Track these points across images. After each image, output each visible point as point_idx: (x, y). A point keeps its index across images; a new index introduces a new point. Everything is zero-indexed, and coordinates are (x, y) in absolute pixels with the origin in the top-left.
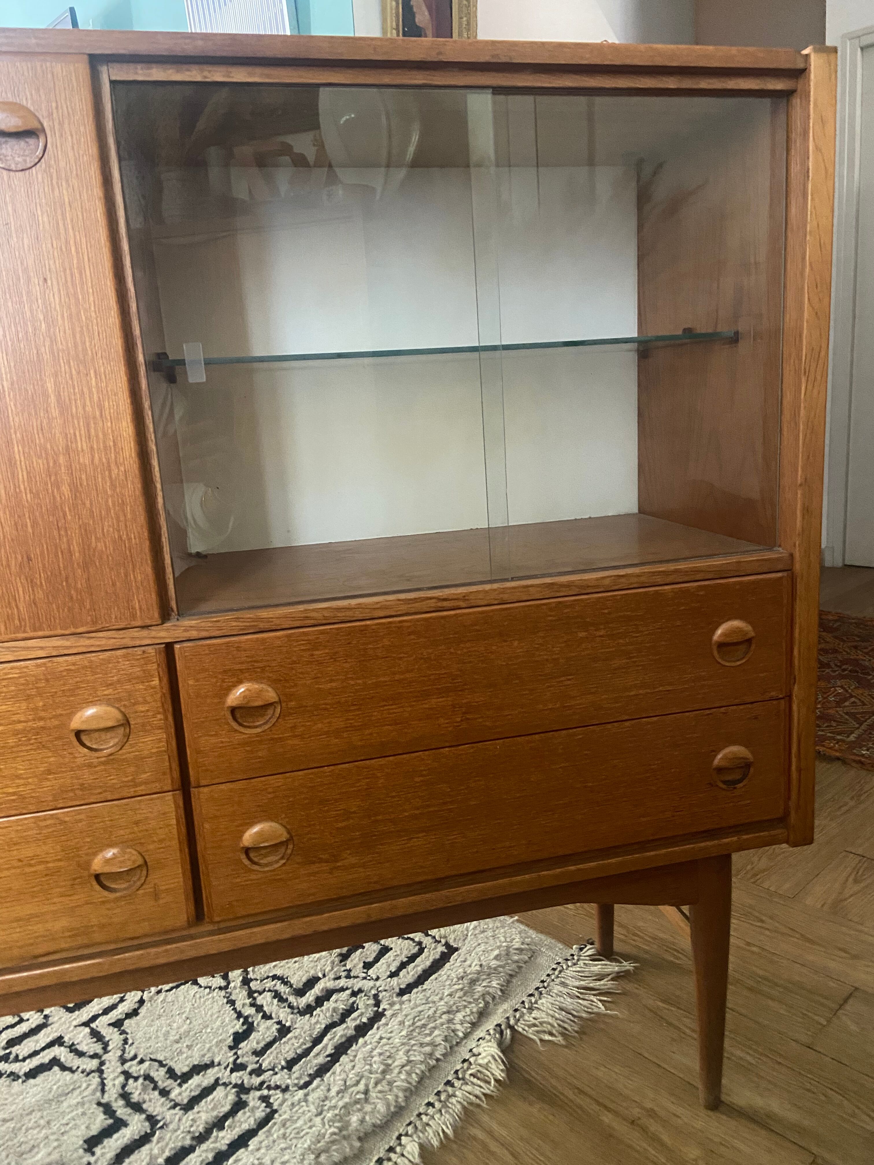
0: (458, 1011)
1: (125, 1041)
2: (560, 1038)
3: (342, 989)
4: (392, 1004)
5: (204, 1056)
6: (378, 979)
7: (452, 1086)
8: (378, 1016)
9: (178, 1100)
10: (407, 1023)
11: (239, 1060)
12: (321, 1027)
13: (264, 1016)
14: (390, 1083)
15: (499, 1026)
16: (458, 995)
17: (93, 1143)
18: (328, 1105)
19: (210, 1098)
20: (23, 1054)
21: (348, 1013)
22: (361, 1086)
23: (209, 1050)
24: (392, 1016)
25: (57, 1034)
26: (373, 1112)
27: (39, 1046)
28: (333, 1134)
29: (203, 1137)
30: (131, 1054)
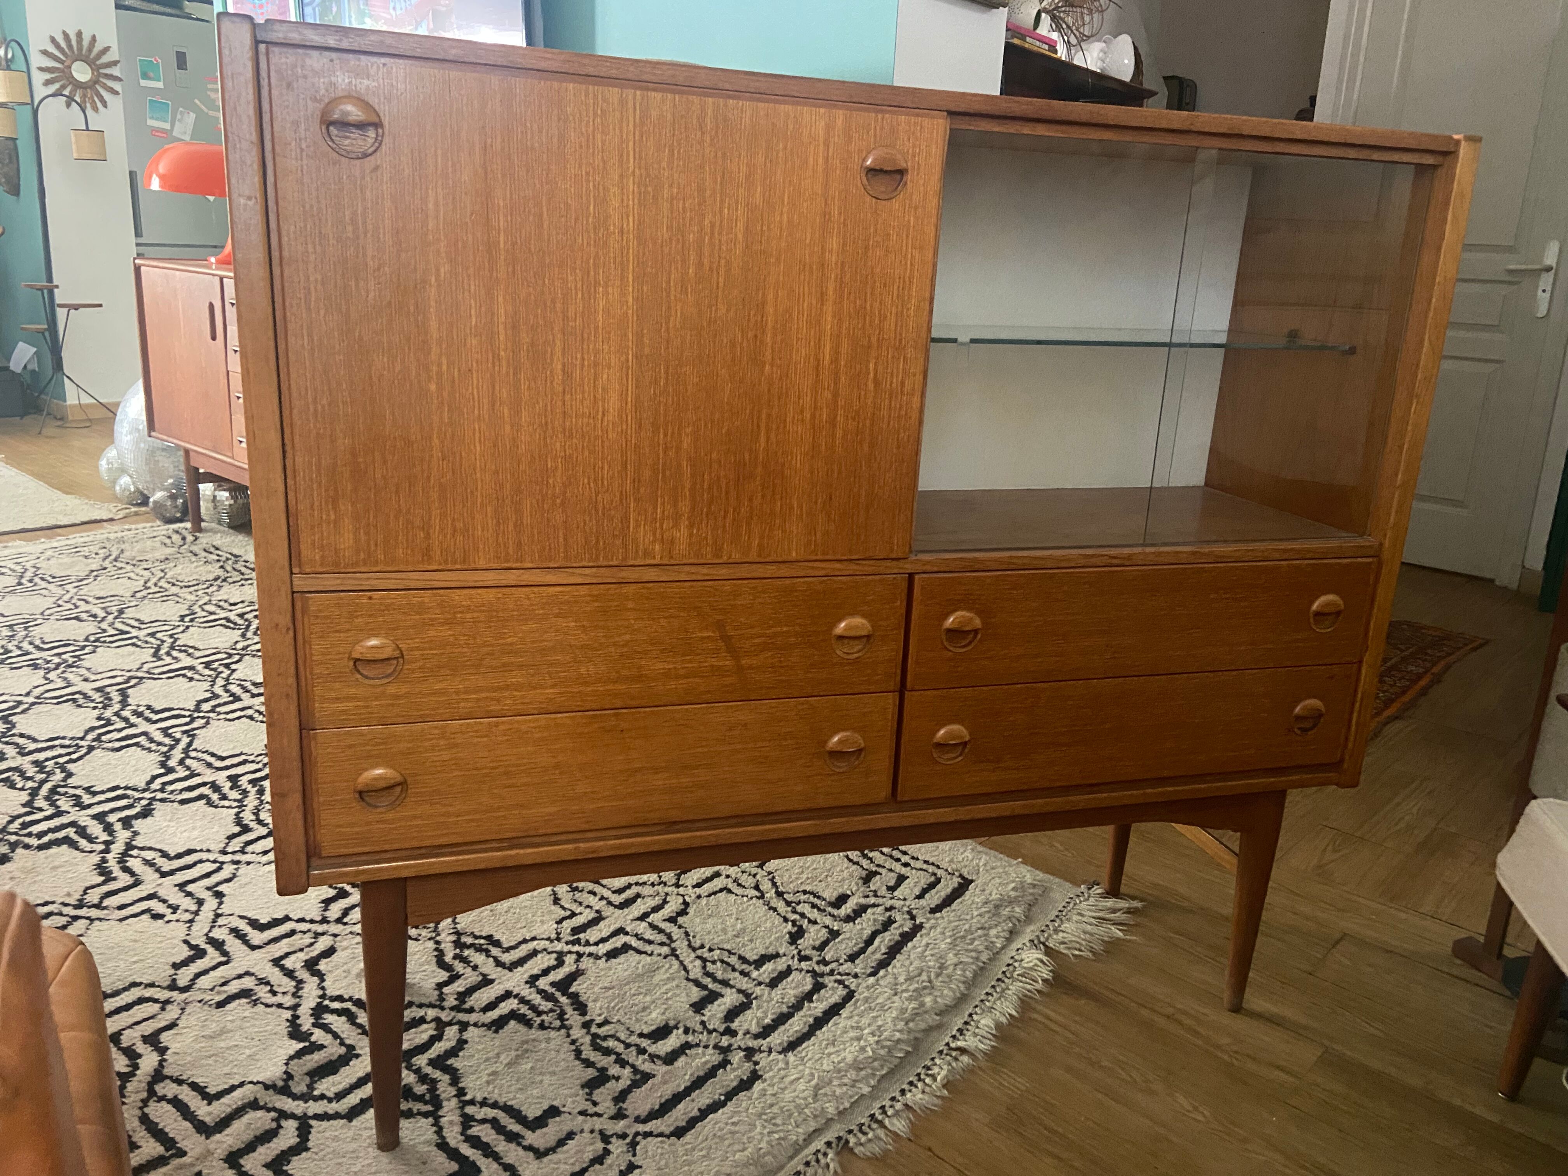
0: (990, 928)
1: (687, 934)
2: (1090, 954)
3: (874, 906)
4: (928, 919)
5: (767, 948)
6: (905, 899)
7: (1003, 982)
8: (917, 928)
9: (761, 979)
10: (948, 934)
11: (803, 953)
12: (867, 932)
13: (810, 921)
14: (949, 976)
15: (1032, 941)
16: (987, 916)
17: (698, 1007)
18: (900, 988)
19: (789, 979)
20: (592, 940)
21: (888, 924)
22: (924, 977)
23: (771, 944)
24: (931, 928)
25: (617, 926)
26: (942, 996)
27: (605, 934)
28: (914, 1009)
29: (797, 1006)
30: (697, 944)
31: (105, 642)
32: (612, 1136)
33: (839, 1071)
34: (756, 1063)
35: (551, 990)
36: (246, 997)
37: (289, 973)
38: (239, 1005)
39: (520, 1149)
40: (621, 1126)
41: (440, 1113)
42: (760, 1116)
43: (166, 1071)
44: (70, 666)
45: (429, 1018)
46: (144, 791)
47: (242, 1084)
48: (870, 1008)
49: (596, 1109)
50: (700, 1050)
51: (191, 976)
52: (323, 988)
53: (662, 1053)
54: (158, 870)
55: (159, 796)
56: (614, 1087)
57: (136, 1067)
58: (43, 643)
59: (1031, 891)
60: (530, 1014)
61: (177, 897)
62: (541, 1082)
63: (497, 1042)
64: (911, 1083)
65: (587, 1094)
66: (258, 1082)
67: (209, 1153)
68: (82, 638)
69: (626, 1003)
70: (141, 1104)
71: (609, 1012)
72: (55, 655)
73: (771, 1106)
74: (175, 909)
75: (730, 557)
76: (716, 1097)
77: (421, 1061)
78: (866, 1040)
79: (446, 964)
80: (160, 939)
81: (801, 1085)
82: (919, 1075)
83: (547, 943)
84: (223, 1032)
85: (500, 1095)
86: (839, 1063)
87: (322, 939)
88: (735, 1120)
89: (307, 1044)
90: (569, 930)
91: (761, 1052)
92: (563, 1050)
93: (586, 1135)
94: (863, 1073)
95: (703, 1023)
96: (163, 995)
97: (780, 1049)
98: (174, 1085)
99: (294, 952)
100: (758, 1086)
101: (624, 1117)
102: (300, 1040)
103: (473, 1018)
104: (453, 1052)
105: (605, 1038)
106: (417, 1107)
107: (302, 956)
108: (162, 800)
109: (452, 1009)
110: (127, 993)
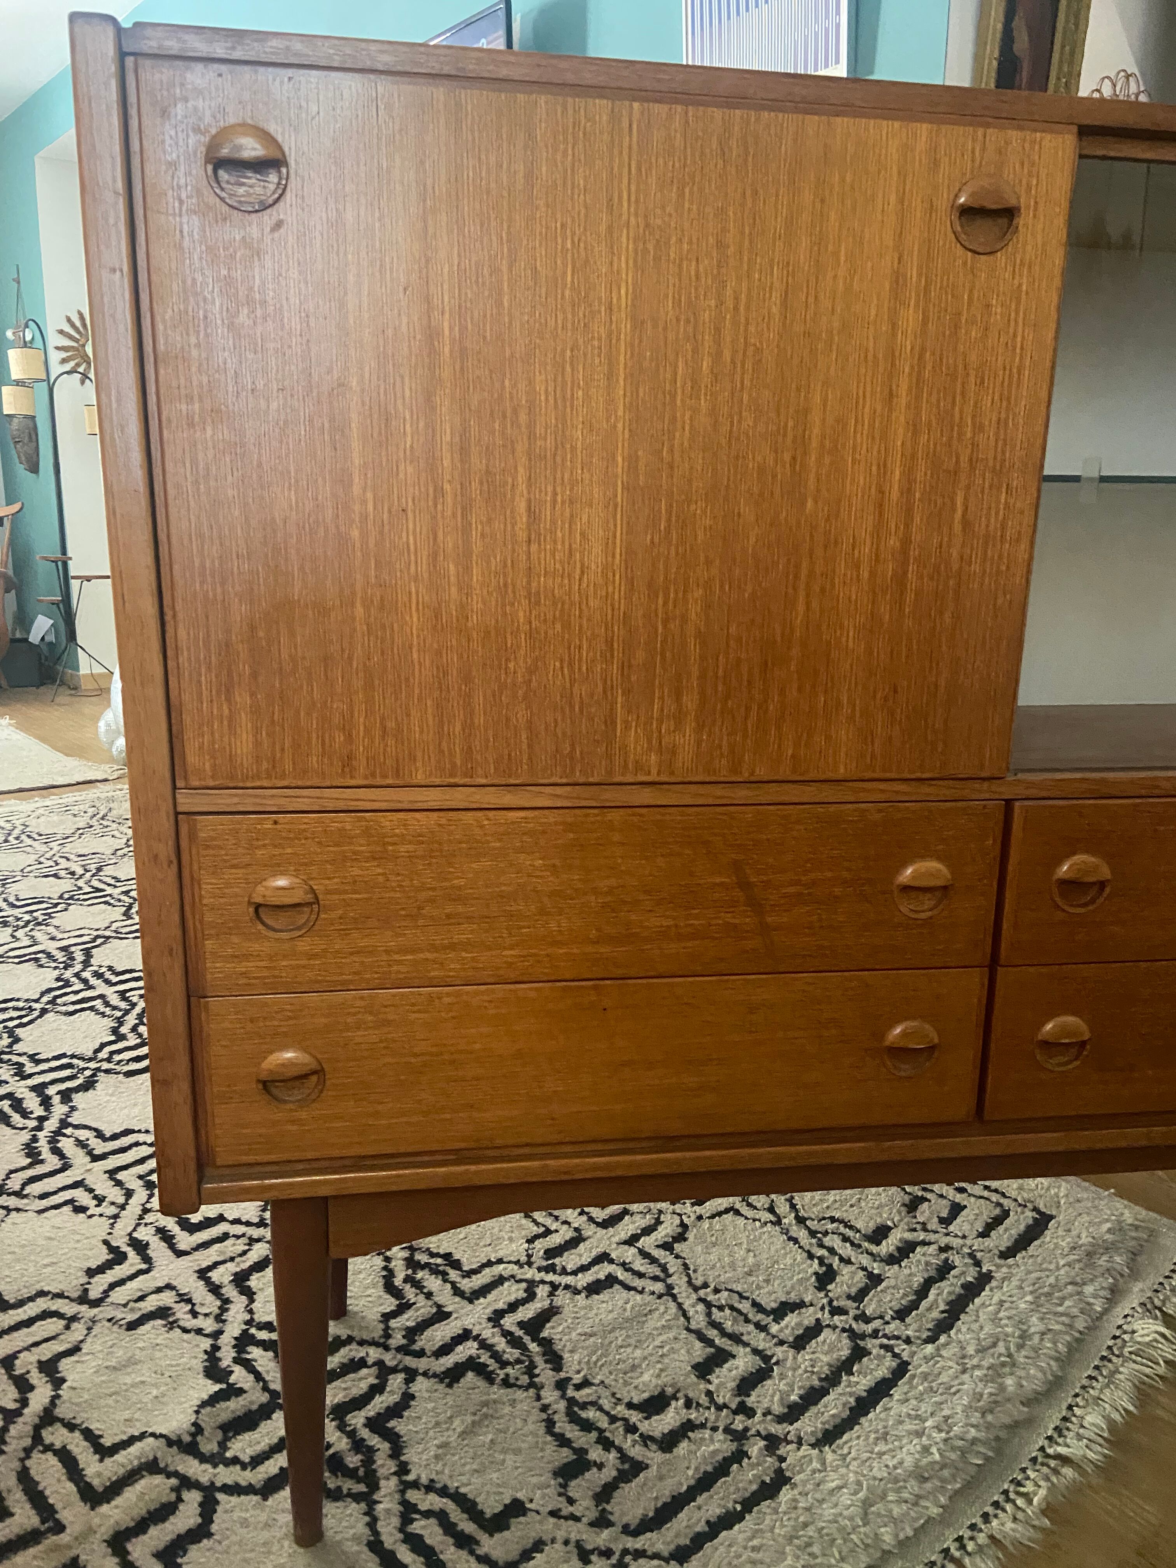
0: (1084, 1284)
1: (686, 1266)
3: (924, 1243)
4: (998, 1266)
5: (788, 1293)
6: (964, 1237)
7: (1110, 1361)
8: (985, 1277)
9: (782, 1336)
10: (1027, 1289)
11: (835, 1303)
12: (918, 1280)
13: (842, 1259)
14: (1036, 1350)
15: (1143, 1304)
16: (1077, 1266)
17: (703, 1369)
18: (970, 1363)
19: (820, 1339)
20: (570, 1267)
21: (945, 1269)
22: (1001, 1348)
23: (793, 1287)
24: (1004, 1279)
25: (600, 1250)
26: (1028, 1377)
27: (586, 1260)
28: (991, 1394)
29: (832, 1380)
30: (699, 1282)
31: (78, 900)
32: (592, 1552)
33: (896, 1481)
34: (782, 1459)
35: (519, 1333)
36: (161, 1318)
37: (215, 1289)
38: (153, 1328)
39: (472, 1560)
40: (603, 1539)
41: (375, 1497)
42: (790, 1539)
43: (59, 1412)
44: (39, 924)
45: (370, 1361)
46: (90, 1060)
47: (142, 1436)
48: (931, 1388)
49: (571, 1509)
50: (707, 1433)
51: (105, 1287)
52: (251, 1312)
53: (657, 1434)
54: (90, 1153)
55: (105, 1066)
56: (595, 1479)
57: (24, 1402)
58: (18, 900)
59: (1134, 1234)
60: (492, 1365)
61: (103, 1187)
62: (504, 1461)
63: (450, 1400)
64: (996, 1505)
65: (560, 1485)
66: (162, 1436)
67: (91, 1531)
68: (56, 896)
69: (611, 1358)
70: (22, 1455)
71: (589, 1369)
72: (27, 912)
73: (805, 1525)
74: (100, 1200)
75: (752, 774)
76: (730, 1505)
77: (357, 1419)
78: (929, 1437)
79: (396, 1288)
80: (78, 1237)
81: (845, 1498)
82: (1006, 1492)
83: (516, 1267)
84: (131, 1362)
85: (451, 1477)
86: (895, 1468)
87: (257, 1246)
88: (755, 1542)
89: (224, 1386)
90: (542, 1252)
91: (789, 1443)
92: (530, 1420)
93: (558, 1546)
94: (928, 1486)
95: (709, 1393)
96: (69, 1309)
97: (813, 1440)
98: (65, 1431)
99: (223, 1262)
100: (786, 1494)
101: (609, 1524)
102: (218, 1381)
103: (422, 1364)
104: (396, 1411)
105: (584, 1406)
106: (348, 1485)
107: (232, 1267)
108: (107, 1071)
109: (399, 1349)
110: (31, 1304)
